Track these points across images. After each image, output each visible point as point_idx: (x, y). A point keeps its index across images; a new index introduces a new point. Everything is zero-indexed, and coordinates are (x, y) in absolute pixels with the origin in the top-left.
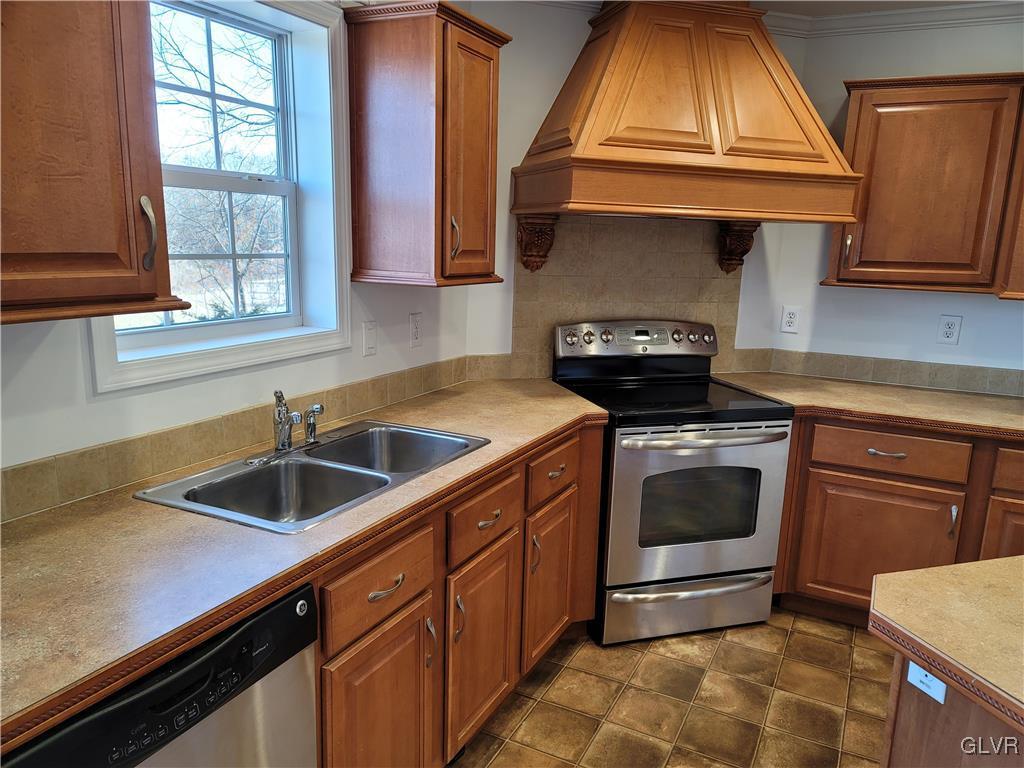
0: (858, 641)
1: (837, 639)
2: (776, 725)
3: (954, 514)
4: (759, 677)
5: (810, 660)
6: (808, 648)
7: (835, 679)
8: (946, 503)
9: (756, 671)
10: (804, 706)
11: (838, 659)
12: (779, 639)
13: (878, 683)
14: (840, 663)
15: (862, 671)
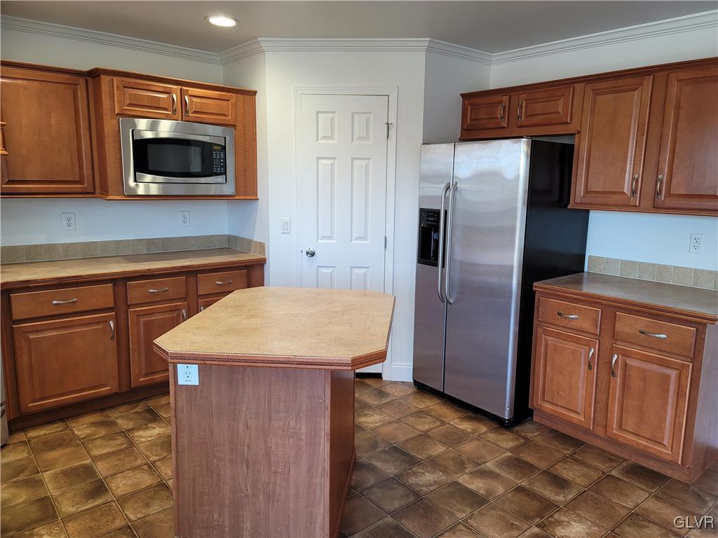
0: (73, 425)
1: (59, 429)
2: (57, 489)
3: (112, 326)
4: (26, 474)
5: (52, 448)
6: (46, 443)
7: (73, 449)
8: (106, 321)
9: (22, 471)
10: (67, 471)
11: (68, 439)
12: (23, 448)
13: (99, 438)
14: (71, 440)
15: (86, 437)
